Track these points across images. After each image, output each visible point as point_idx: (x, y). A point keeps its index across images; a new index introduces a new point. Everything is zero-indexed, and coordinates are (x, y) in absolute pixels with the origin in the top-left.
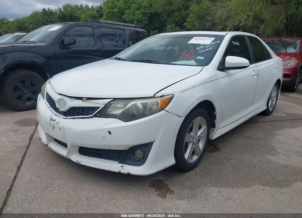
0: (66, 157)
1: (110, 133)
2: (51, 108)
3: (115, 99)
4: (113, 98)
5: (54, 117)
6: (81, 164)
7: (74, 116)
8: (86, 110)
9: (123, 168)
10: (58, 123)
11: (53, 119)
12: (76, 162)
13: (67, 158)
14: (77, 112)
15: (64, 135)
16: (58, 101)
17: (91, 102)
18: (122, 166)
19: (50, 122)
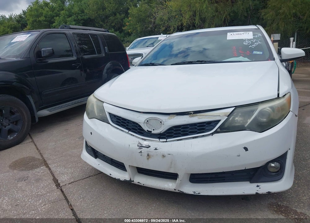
0: (175, 191)
1: (246, 149)
2: (130, 132)
3: (236, 107)
4: (234, 107)
5: (145, 143)
6: (201, 194)
7: (180, 136)
8: (198, 127)
9: (260, 188)
10: (156, 149)
11: (143, 145)
12: (193, 194)
13: (177, 191)
14: (183, 131)
15: (171, 163)
16: (146, 121)
17: (203, 116)
18: (258, 186)
19: (140, 150)
